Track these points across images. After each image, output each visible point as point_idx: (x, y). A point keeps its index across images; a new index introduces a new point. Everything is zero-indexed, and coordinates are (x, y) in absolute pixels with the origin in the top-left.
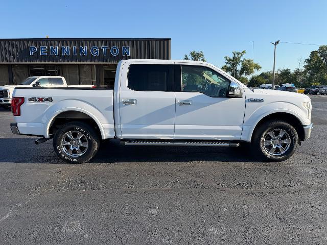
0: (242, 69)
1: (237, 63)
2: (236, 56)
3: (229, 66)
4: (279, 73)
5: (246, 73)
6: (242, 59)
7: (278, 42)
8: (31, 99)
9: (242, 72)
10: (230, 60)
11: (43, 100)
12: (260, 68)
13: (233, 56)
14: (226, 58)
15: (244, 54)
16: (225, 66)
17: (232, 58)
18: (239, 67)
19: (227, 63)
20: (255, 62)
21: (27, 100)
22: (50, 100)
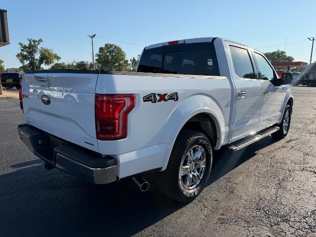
0: (40, 58)
1: (35, 51)
2: (33, 43)
3: (25, 53)
4: (75, 64)
5: (46, 63)
6: (39, 47)
7: (94, 35)
8: (147, 99)
9: (41, 61)
10: (25, 47)
11: (166, 97)
12: (60, 58)
13: (29, 43)
14: (21, 44)
15: (41, 43)
16: (21, 53)
17: (27, 46)
18: (37, 56)
19: (22, 50)
20: (54, 52)
21: (139, 101)
22: (174, 97)
